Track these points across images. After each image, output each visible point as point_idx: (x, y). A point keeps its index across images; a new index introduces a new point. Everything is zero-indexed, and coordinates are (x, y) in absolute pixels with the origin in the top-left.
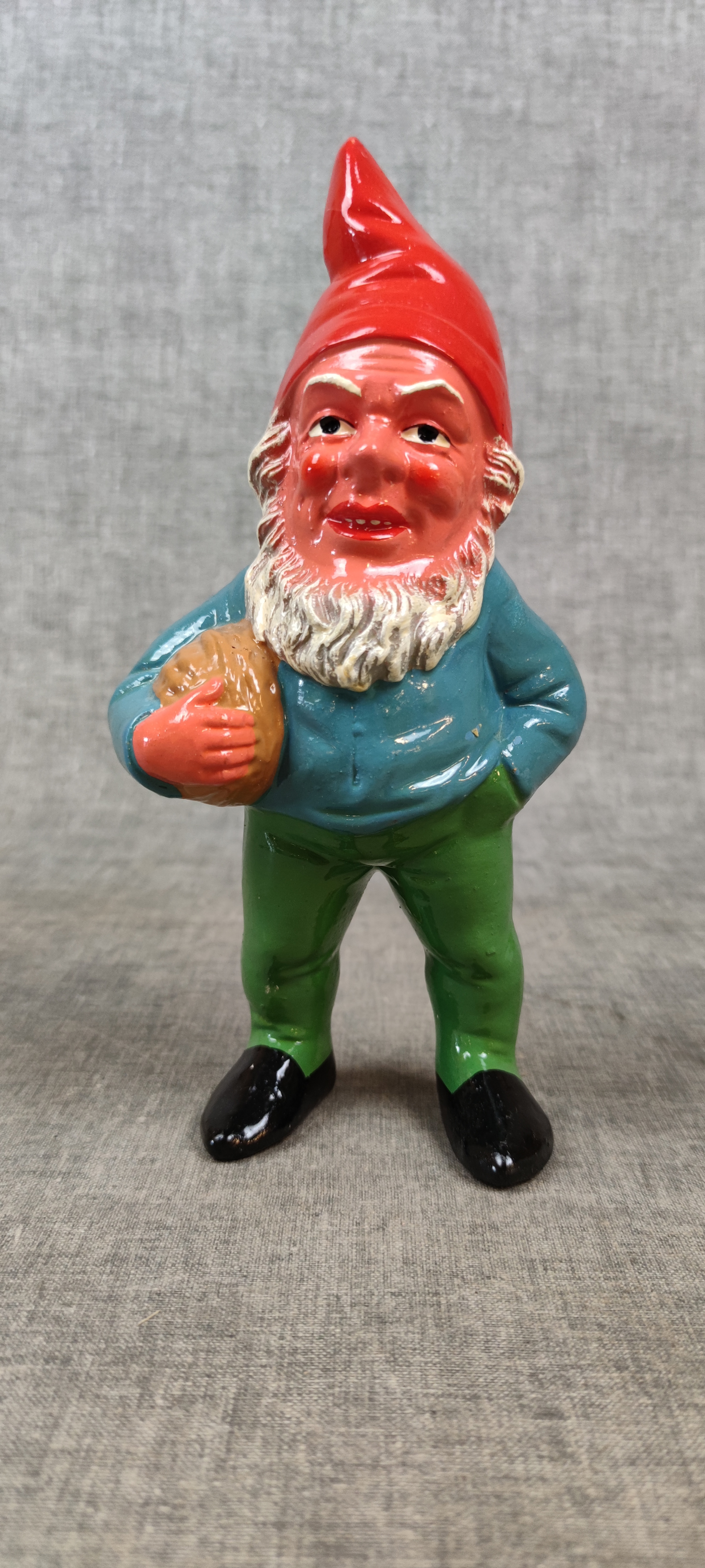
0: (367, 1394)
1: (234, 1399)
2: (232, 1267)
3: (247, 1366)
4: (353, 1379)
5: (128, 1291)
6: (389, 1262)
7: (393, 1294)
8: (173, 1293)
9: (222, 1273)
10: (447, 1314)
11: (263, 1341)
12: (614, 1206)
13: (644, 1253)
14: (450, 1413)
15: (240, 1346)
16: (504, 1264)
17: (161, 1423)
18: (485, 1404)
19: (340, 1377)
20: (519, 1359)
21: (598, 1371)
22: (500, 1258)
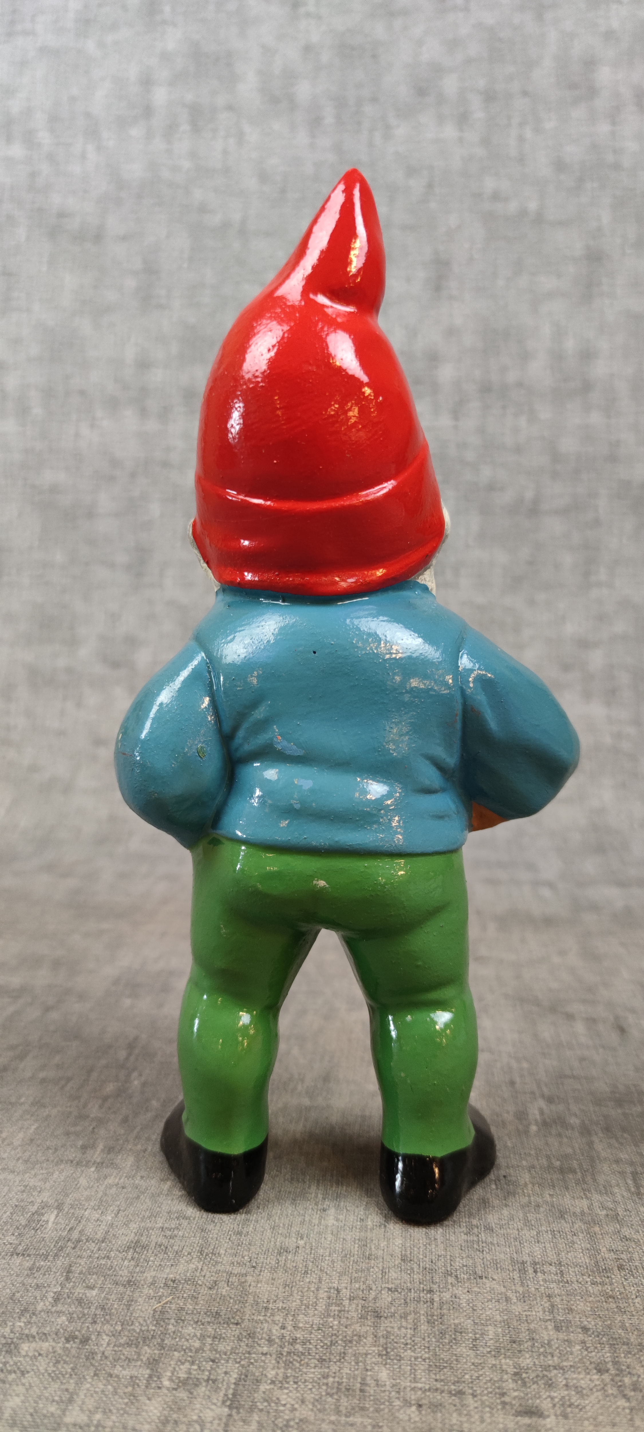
0: (359, 1385)
1: (235, 1384)
2: (243, 1257)
3: (249, 1353)
4: (346, 1371)
5: (146, 1277)
6: (387, 1258)
7: (389, 1289)
8: (186, 1281)
9: (233, 1263)
10: (439, 1311)
11: (265, 1330)
12: (604, 1212)
13: (631, 1259)
14: (436, 1407)
15: (245, 1334)
16: (496, 1264)
17: (166, 1403)
18: (470, 1400)
19: (334, 1368)
20: (505, 1358)
21: (579, 1373)
22: (493, 1259)
